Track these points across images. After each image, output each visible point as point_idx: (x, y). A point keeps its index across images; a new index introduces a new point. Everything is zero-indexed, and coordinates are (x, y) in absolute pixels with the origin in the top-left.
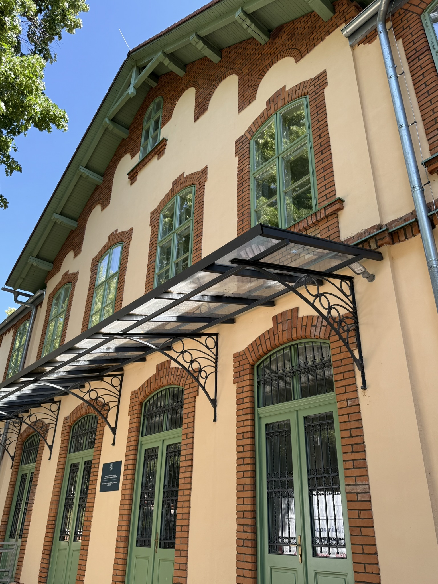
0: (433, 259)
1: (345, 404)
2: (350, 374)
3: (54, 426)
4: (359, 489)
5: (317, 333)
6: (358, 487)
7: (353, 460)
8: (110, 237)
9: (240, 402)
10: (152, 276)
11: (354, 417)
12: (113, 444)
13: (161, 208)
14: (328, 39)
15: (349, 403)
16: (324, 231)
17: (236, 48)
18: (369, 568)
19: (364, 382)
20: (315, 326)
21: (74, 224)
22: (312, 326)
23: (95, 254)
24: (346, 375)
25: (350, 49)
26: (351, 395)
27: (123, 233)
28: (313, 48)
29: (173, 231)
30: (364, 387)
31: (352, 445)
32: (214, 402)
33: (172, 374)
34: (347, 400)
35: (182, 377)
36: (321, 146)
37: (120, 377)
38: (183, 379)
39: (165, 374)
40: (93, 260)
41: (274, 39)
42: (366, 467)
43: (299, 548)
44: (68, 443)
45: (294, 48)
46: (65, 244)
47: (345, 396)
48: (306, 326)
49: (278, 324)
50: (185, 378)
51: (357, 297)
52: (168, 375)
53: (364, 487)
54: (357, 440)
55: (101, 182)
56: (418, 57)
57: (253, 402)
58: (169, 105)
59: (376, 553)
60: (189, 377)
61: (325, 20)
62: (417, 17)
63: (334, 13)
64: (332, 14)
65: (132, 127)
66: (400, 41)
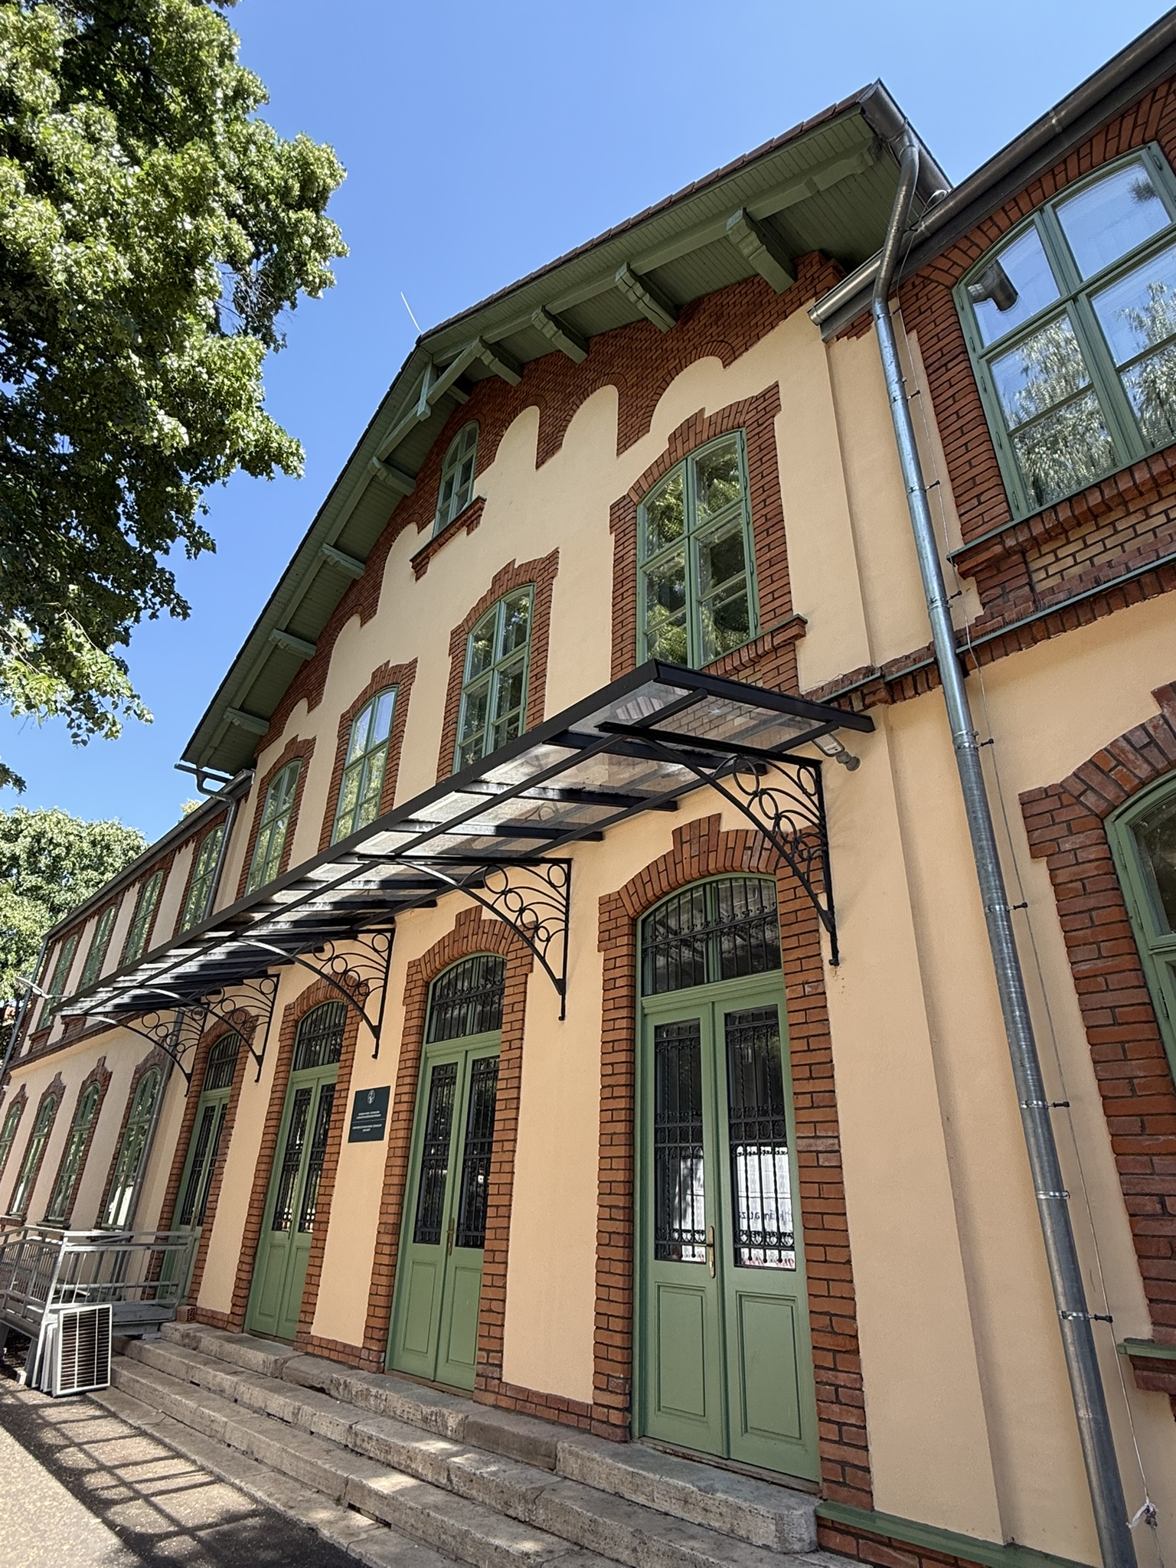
0: (964, 732)
1: (799, 991)
2: (811, 938)
3: (267, 1020)
4: (821, 1144)
5: (754, 863)
6: (819, 1142)
7: (811, 1093)
8: (374, 675)
9: (608, 985)
10: (451, 750)
11: (814, 1015)
12: (375, 1056)
13: (470, 623)
14: (783, 325)
16: (770, 675)
17: (616, 336)
18: (836, 1289)
19: (835, 951)
20: (750, 848)
21: (311, 651)
22: (745, 848)
23: (346, 707)
24: (803, 940)
25: (823, 344)
26: (811, 976)
27: (398, 668)
28: (755, 342)
29: (492, 666)
30: (835, 962)
31: (810, 1065)
32: (561, 985)
33: (484, 933)
34: (803, 984)
35: (503, 937)
36: (767, 520)
37: (388, 935)
38: (504, 941)
39: (471, 932)
40: (343, 716)
41: (685, 324)
42: (835, 1106)
43: (711, 1250)
44: (292, 1052)
45: (722, 341)
46: (291, 686)
47: (800, 978)
48: (734, 848)
49: (682, 843)
50: (509, 940)
51: (827, 797)
52: (478, 934)
53: (831, 1141)
54: (819, 1057)
55: (362, 573)
56: (945, 365)
57: (633, 986)
58: (491, 437)
59: (849, 1262)
60: (515, 939)
61: (779, 292)
62: (945, 292)
63: (796, 280)
64: (791, 281)
65: (421, 475)
66: (914, 334)
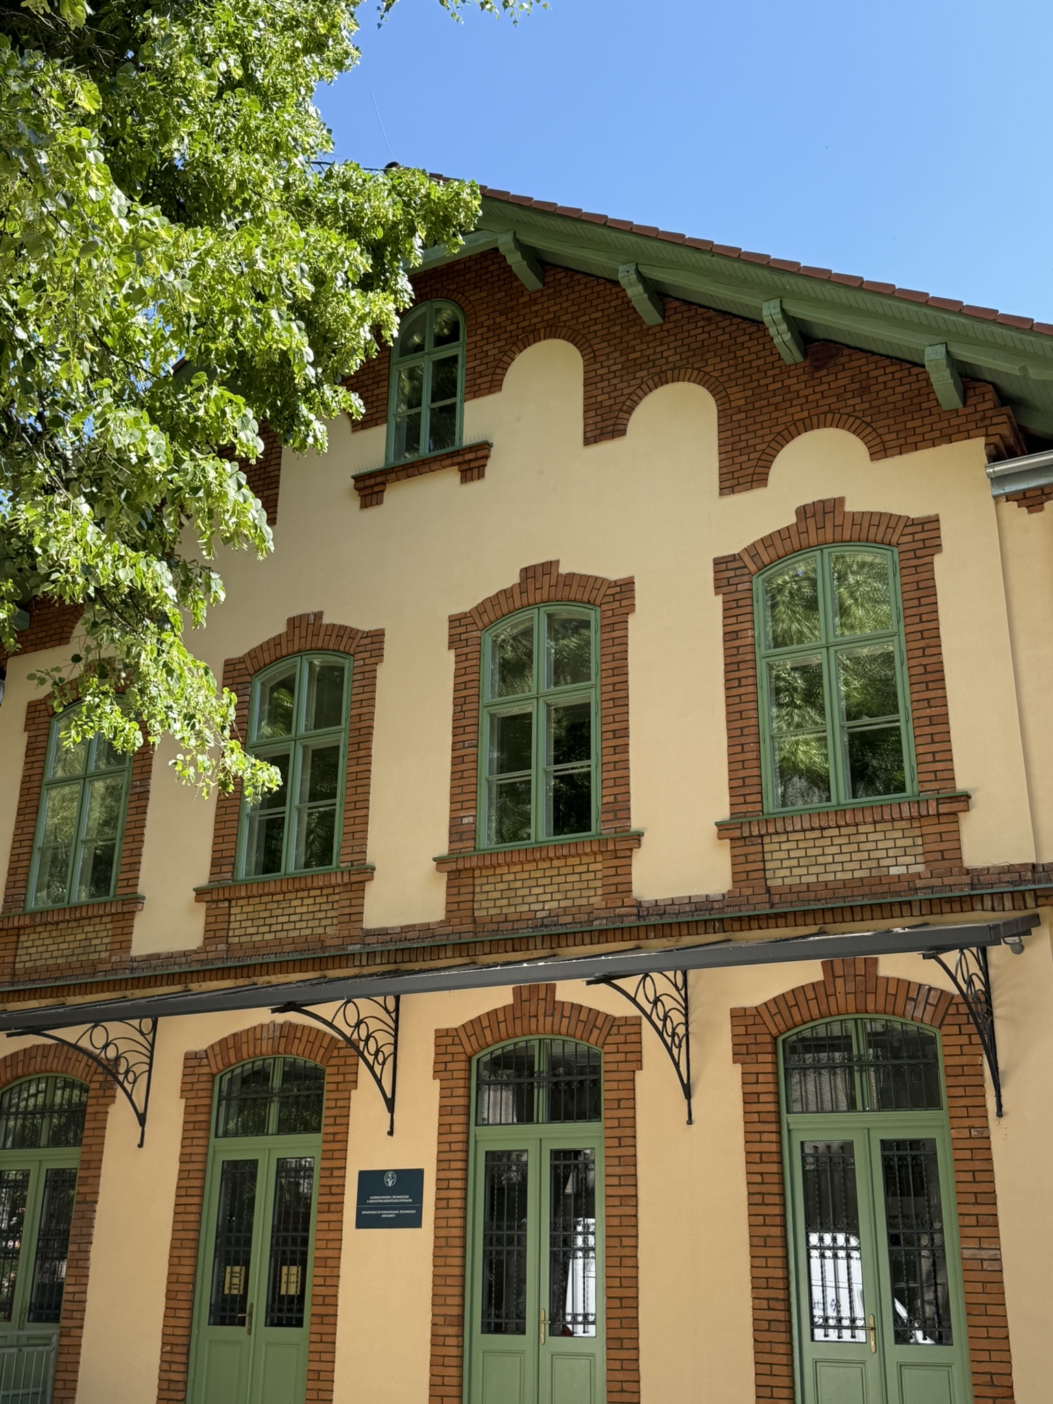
1: (966, 1133)
2: (977, 1091)
4: (985, 1254)
5: (918, 1014)
6: (983, 1252)
7: (977, 1215)
8: (293, 623)
9: (749, 1099)
10: (471, 782)
11: (979, 1155)
12: (391, 1133)
13: (486, 619)
15: (974, 1133)
16: (933, 838)
18: (996, 1356)
19: (1000, 1106)
20: (914, 999)
22: (908, 998)
24: (969, 1091)
25: (992, 501)
26: (978, 1122)
27: (346, 631)
28: (912, 451)
29: (535, 693)
30: (1000, 1113)
31: (976, 1193)
34: (970, 1128)
35: (595, 1026)
36: (926, 672)
38: (596, 1032)
39: (541, 1011)
40: (230, 663)
41: (817, 369)
42: (997, 1226)
43: (872, 1333)
45: (869, 424)
47: (967, 1122)
48: (895, 996)
49: (834, 977)
50: (605, 1031)
52: (553, 1015)
53: (993, 1252)
54: (984, 1187)
57: (778, 1103)
58: (491, 349)
59: (1007, 1337)
60: (614, 1031)
61: (945, 408)
63: (965, 404)
64: (960, 403)
